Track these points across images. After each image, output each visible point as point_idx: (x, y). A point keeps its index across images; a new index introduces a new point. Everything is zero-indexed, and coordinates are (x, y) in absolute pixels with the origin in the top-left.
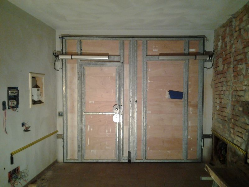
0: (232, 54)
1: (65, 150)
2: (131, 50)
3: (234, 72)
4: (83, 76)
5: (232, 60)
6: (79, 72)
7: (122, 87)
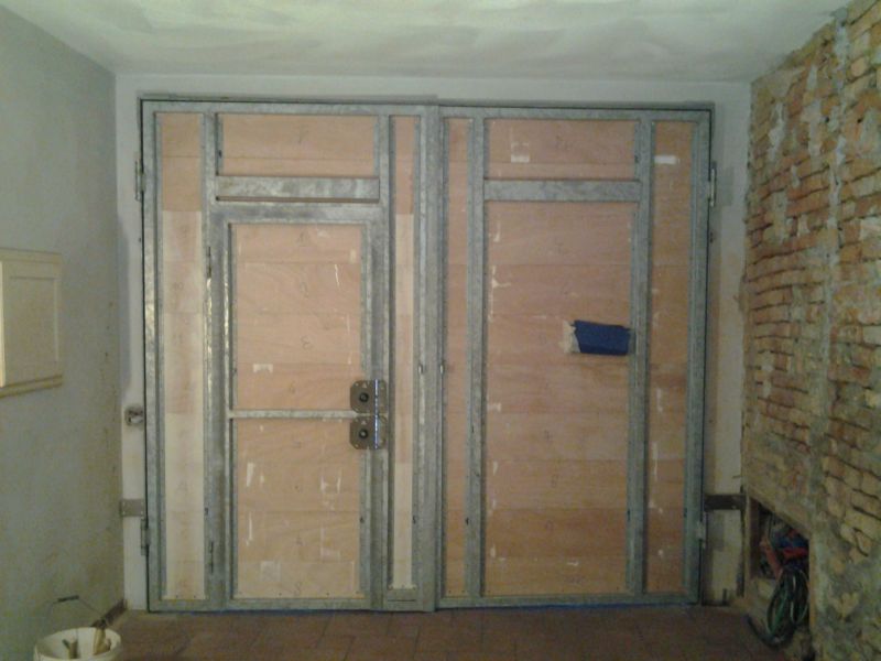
0: (832, 174)
1: (154, 564)
2: (424, 155)
3: (841, 247)
4: (225, 262)
5: (834, 196)
6: (208, 243)
7: (386, 306)
